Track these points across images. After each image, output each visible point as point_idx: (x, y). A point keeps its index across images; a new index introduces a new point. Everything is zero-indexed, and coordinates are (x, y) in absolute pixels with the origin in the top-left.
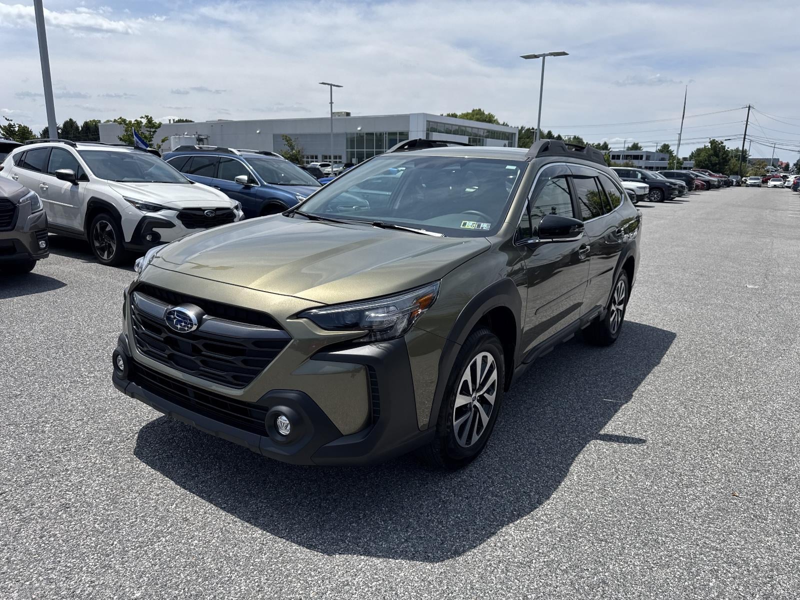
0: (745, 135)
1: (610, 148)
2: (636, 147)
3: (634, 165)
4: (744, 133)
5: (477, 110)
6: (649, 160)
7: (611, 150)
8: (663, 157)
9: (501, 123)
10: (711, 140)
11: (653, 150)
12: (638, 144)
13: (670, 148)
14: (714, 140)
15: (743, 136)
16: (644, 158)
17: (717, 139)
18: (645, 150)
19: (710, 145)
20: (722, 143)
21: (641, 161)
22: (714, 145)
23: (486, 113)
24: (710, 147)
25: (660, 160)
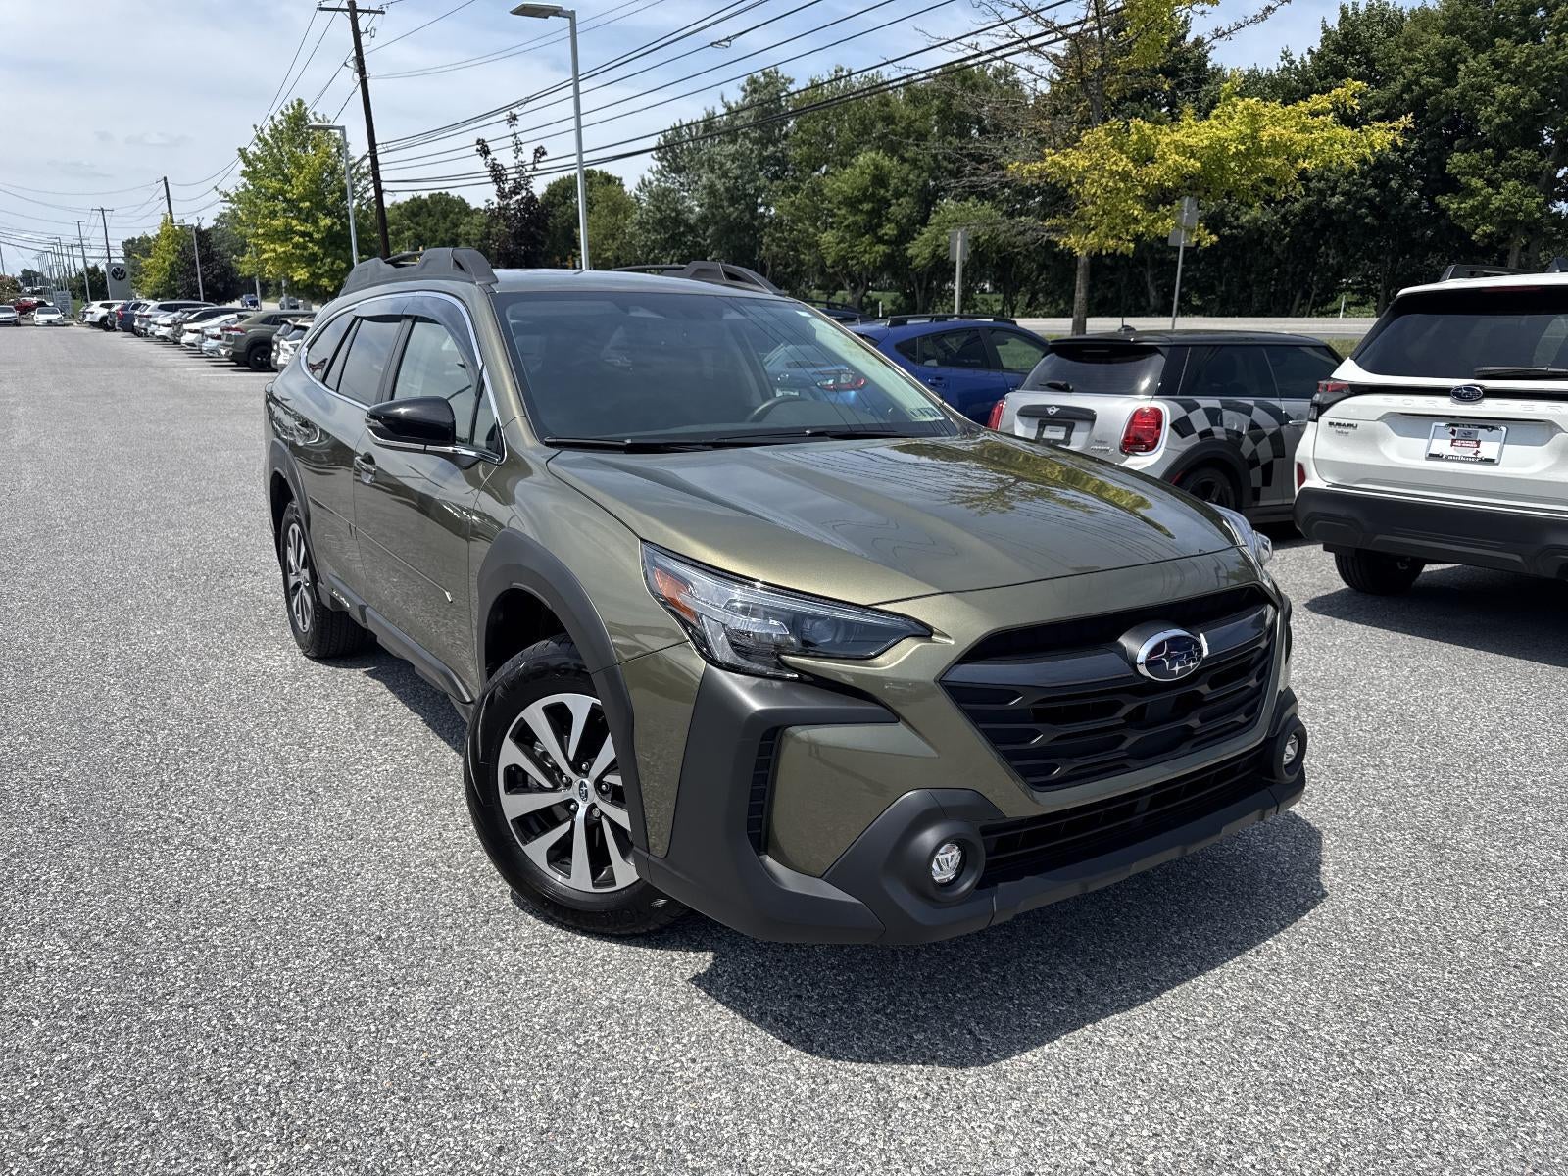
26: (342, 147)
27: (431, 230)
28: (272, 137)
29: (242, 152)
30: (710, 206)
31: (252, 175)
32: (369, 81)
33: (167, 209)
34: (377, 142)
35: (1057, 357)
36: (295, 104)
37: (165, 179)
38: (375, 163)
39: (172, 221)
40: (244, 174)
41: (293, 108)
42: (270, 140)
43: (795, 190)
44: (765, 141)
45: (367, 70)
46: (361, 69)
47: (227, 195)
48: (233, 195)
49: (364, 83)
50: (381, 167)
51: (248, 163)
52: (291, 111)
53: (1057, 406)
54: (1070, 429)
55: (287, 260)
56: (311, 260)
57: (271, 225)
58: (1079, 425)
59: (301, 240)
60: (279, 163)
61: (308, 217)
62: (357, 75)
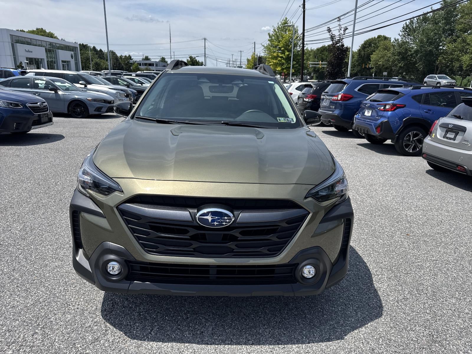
0: (205, 54)
1: (133, 59)
2: (147, 58)
3: (151, 69)
4: (204, 53)
5: (40, 29)
6: (157, 66)
7: (133, 60)
8: (164, 65)
9: (60, 39)
10: (190, 56)
11: (158, 60)
12: (148, 57)
13: (166, 60)
14: (191, 56)
15: (204, 55)
16: (155, 66)
17: (192, 56)
18: (152, 60)
19: (189, 59)
20: (195, 58)
21: (153, 67)
22: (192, 59)
23: (47, 31)
24: (190, 60)
25: (163, 67)
26: (296, 32)
27: (326, 56)
28: (278, 29)
29: (269, 34)
30: (421, 46)
31: (271, 41)
32: (306, 11)
33: (254, 51)
34: (305, 29)
35: (464, 104)
36: (285, 19)
37: (255, 42)
38: (304, 36)
39: (255, 54)
40: (269, 40)
41: (284, 20)
42: (277, 30)
43: (455, 41)
44: (446, 24)
45: (306, 8)
46: (304, 8)
47: (264, 46)
48: (265, 46)
49: (304, 12)
50: (305, 37)
51: (270, 37)
52: (283, 21)
53: (453, 124)
54: (457, 134)
55: (276, 65)
56: (282, 64)
57: (273, 55)
58: (460, 133)
59: (280, 59)
60: (278, 37)
61: (283, 53)
62: (303, 9)
